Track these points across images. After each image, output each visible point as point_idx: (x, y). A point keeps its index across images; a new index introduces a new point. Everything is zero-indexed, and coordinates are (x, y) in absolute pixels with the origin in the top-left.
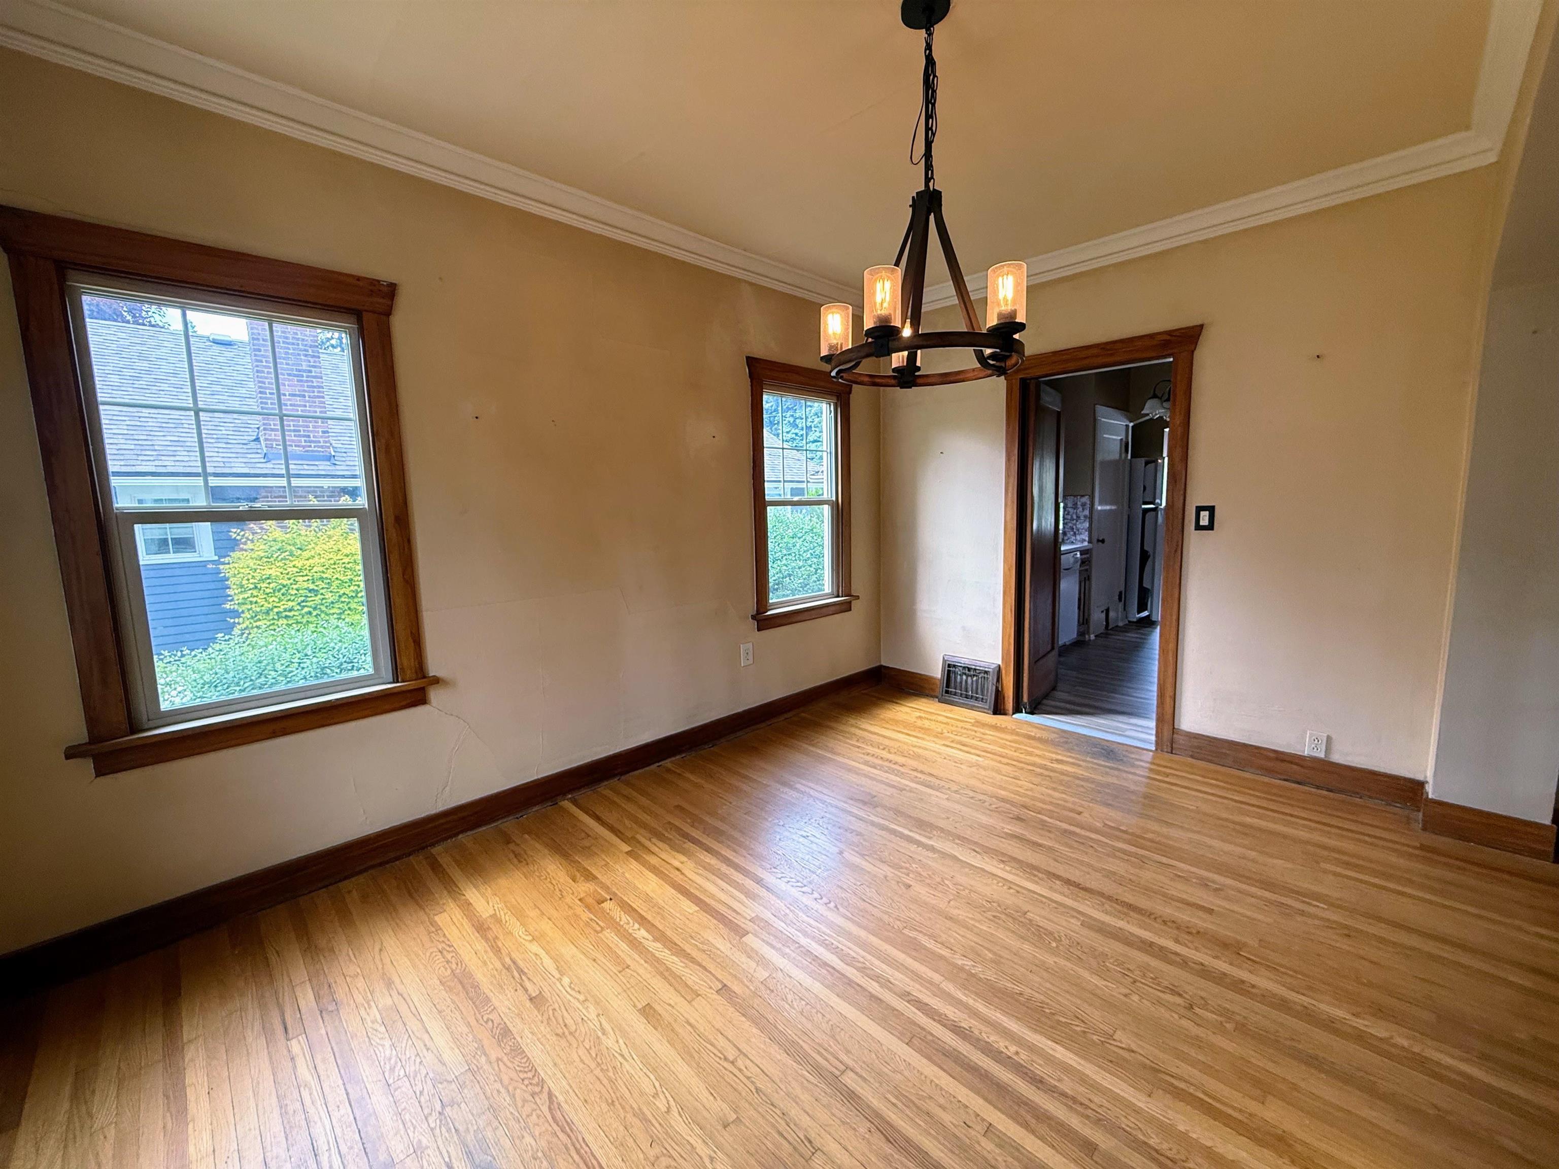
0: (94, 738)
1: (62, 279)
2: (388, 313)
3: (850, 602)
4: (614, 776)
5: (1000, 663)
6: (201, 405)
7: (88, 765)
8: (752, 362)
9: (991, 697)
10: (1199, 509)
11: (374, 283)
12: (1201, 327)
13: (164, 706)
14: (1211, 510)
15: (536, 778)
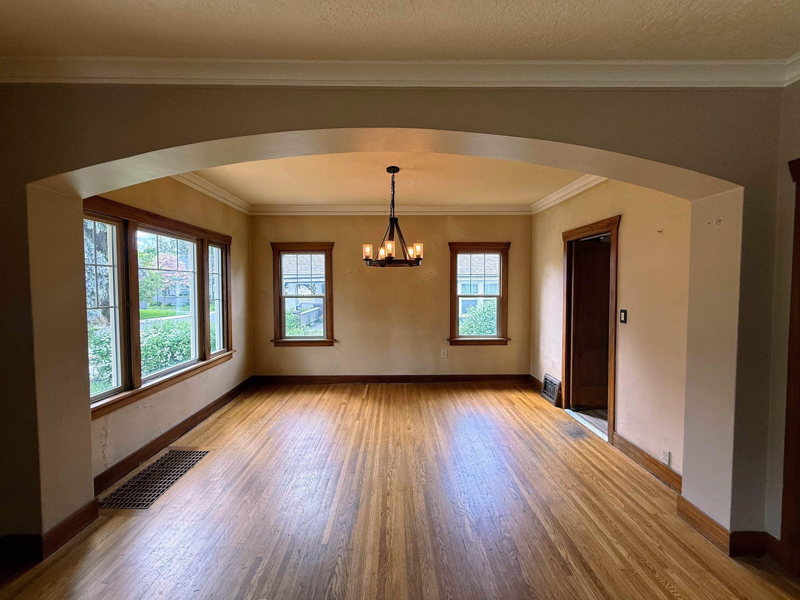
0: (275, 339)
1: (279, 253)
2: (332, 249)
3: (507, 341)
4: (384, 382)
5: (561, 381)
6: (298, 274)
7: (273, 344)
8: (450, 244)
9: (555, 397)
10: (622, 311)
11: (329, 243)
12: (620, 216)
13: (287, 335)
14: (625, 312)
15: (360, 375)
